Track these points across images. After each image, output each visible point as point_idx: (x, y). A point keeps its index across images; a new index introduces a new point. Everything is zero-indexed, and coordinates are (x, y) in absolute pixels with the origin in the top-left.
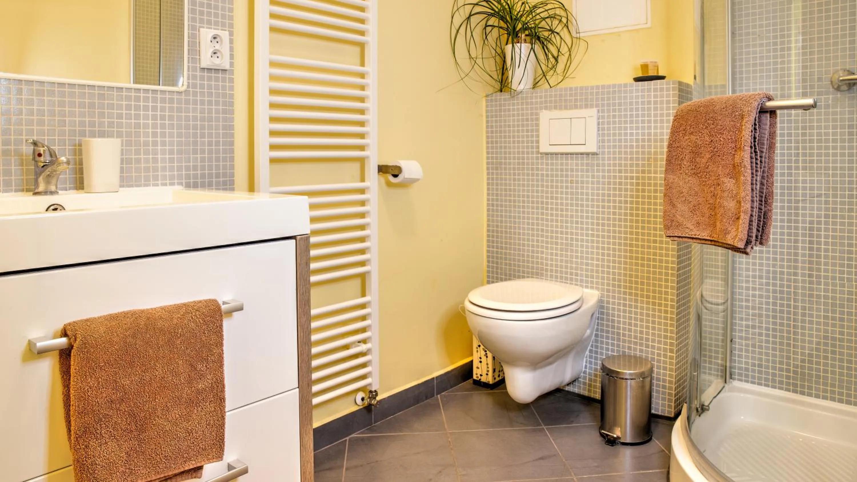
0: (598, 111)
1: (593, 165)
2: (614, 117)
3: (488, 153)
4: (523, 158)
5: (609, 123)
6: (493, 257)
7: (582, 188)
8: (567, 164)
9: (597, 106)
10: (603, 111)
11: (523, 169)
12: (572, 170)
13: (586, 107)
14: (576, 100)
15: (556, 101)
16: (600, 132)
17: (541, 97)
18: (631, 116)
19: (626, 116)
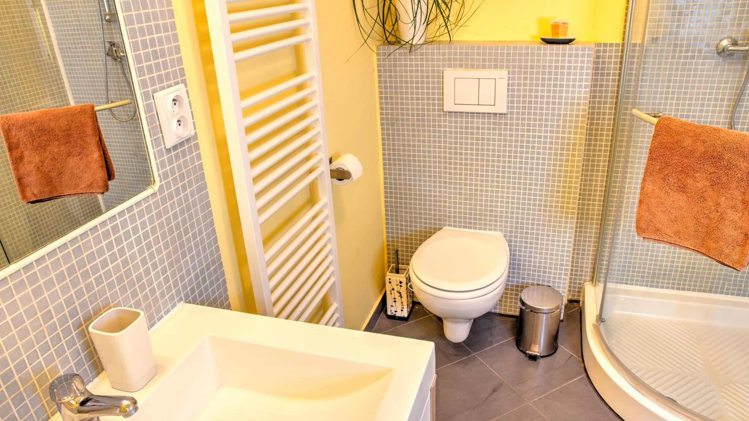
0: (509, 73)
1: (500, 124)
2: (525, 79)
3: (382, 109)
4: (423, 115)
5: (519, 85)
6: (391, 207)
7: (488, 145)
8: (472, 122)
9: (508, 67)
10: (514, 73)
11: (423, 126)
12: (478, 128)
13: (496, 67)
14: (484, 60)
15: (461, 60)
16: (510, 93)
17: (444, 54)
18: (543, 79)
19: (537, 79)
